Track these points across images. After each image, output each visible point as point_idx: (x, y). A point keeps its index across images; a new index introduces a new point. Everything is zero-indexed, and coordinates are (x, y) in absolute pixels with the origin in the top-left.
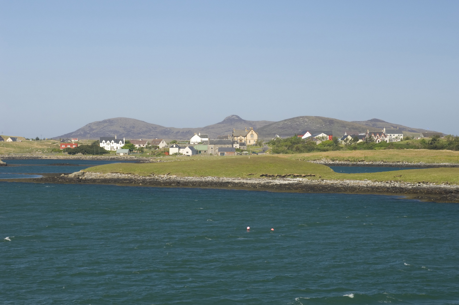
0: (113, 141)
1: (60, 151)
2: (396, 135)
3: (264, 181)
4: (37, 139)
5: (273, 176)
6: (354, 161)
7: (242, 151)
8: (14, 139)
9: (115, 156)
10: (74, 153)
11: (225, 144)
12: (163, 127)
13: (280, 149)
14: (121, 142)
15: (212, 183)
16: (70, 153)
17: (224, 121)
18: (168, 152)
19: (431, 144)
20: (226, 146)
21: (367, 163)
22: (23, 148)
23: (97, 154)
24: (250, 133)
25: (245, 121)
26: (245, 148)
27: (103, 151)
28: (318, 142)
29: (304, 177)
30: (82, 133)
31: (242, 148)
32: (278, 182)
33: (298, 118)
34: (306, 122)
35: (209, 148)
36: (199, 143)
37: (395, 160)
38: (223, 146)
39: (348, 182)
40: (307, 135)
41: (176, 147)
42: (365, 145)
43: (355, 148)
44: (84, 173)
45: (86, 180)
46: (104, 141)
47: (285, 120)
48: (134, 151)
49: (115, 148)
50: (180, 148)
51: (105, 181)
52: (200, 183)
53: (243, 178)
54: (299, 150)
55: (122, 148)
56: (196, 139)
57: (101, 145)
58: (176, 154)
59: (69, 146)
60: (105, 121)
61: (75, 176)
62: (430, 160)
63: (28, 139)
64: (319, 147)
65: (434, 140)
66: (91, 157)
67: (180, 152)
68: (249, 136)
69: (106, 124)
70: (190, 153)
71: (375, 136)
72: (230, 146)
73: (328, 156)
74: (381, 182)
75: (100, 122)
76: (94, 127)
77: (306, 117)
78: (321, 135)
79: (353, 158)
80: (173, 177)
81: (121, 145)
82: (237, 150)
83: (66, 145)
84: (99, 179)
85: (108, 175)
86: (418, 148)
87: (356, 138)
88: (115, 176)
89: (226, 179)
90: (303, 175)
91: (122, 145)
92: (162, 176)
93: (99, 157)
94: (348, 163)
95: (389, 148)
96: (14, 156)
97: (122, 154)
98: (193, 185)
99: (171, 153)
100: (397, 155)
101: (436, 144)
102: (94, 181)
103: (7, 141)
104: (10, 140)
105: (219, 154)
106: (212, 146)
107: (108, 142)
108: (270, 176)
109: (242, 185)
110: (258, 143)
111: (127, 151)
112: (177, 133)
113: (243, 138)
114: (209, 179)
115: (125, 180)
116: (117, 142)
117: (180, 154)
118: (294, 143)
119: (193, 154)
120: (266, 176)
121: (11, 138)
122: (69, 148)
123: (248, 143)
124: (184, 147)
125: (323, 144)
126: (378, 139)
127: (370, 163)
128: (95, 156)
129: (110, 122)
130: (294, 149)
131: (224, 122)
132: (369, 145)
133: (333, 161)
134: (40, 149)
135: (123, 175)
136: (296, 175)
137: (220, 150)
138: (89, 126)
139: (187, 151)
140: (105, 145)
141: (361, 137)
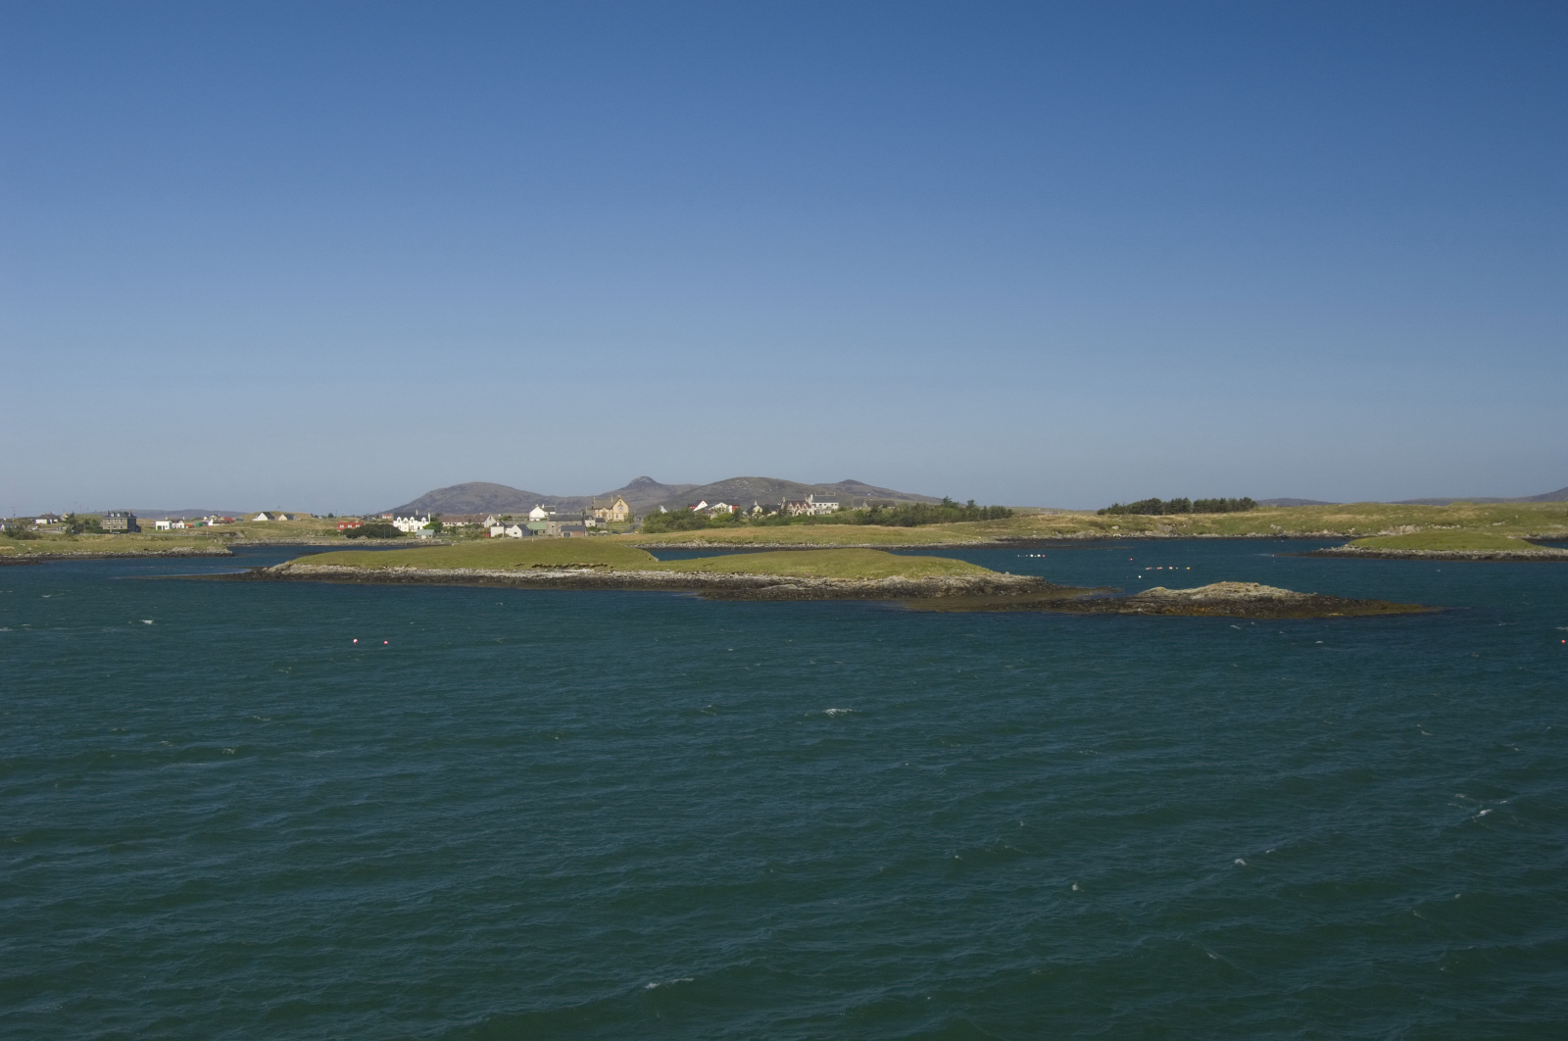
0: (412, 518)
1: (335, 534)
2: (829, 504)
3: (531, 574)
5: (550, 566)
6: (739, 543)
7: (599, 530)
8: (290, 517)
9: (414, 541)
10: (355, 537)
11: (571, 520)
12: (540, 496)
13: (655, 526)
14: (424, 519)
16: (349, 537)
18: (490, 533)
19: (870, 516)
20: (574, 523)
21: (756, 546)
23: (388, 537)
24: (618, 503)
25: (661, 486)
26: (604, 525)
27: (397, 533)
28: (713, 516)
29: (593, 567)
30: (420, 506)
31: (599, 525)
32: (559, 574)
33: (733, 480)
34: (745, 485)
35: (548, 527)
36: (542, 520)
38: (569, 523)
40: (703, 505)
41: (500, 525)
44: (290, 566)
45: (290, 575)
46: (399, 518)
47: (715, 484)
48: (442, 532)
49: (416, 528)
50: (506, 527)
51: (317, 576)
53: (507, 570)
54: (682, 528)
55: (425, 528)
56: (537, 513)
57: (396, 524)
58: (500, 536)
59: (350, 526)
60: (453, 488)
61: (277, 569)
63: (316, 517)
64: (712, 523)
65: (874, 511)
66: (379, 541)
67: (507, 532)
68: (616, 507)
69: (455, 493)
70: (520, 534)
71: (794, 506)
72: (580, 523)
75: (446, 490)
76: (437, 498)
78: (718, 506)
81: (424, 523)
82: (592, 528)
83: (346, 525)
84: (306, 575)
85: (323, 569)
86: (849, 523)
87: (766, 510)
88: (332, 569)
90: (592, 564)
91: (427, 523)
93: (390, 541)
94: (730, 545)
95: (811, 524)
97: (424, 537)
99: (493, 535)
102: (300, 576)
104: (283, 518)
105: (563, 534)
106: (553, 523)
107: (406, 519)
108: (545, 567)
109: (499, 580)
110: (629, 519)
111: (431, 532)
113: (607, 511)
116: (418, 519)
117: (506, 535)
118: (678, 518)
119: (524, 535)
120: (541, 566)
121: (286, 515)
122: (349, 529)
123: (615, 519)
124: (511, 526)
125: (719, 519)
126: (796, 510)
128: (383, 541)
129: (462, 489)
130: (675, 526)
131: (630, 486)
135: (345, 568)
136: (582, 564)
137: (563, 528)
138: (430, 495)
139: (515, 532)
140: (402, 525)
141: (775, 508)
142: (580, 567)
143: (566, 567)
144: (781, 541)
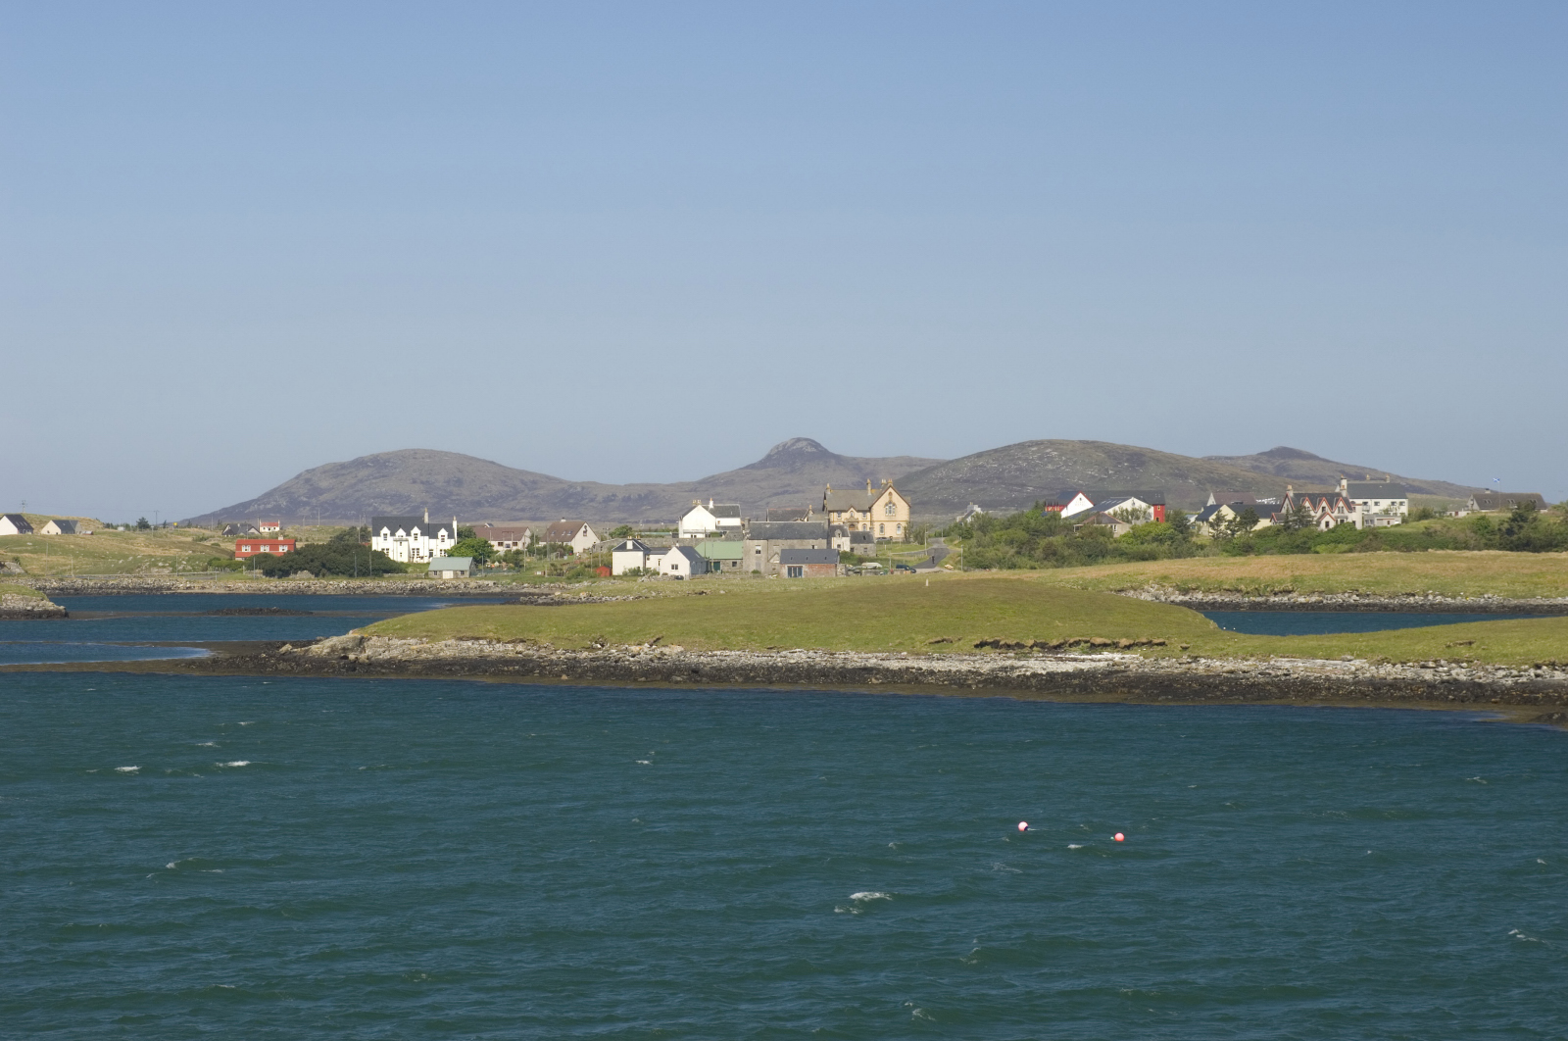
0: (416, 530)
1: (231, 566)
2: (1385, 503)
3: (989, 663)
4: (143, 525)
5: (1019, 646)
6: (1257, 592)
7: (861, 560)
8: (66, 526)
9: (426, 583)
10: (284, 574)
11: (802, 537)
12: (560, 481)
13: (990, 553)
14: (443, 532)
15: (809, 673)
16: (269, 573)
17: (769, 457)
18: (609, 566)
20: (808, 544)
21: (1302, 600)
22: (103, 557)
23: (364, 573)
24: (885, 498)
25: (839, 459)
26: (871, 549)
27: (383, 566)
28: (1120, 530)
29: (1128, 647)
30: (283, 503)
31: (859, 550)
32: (1039, 665)
33: (1022, 446)
34: (1051, 460)
35: (746, 552)
36: (710, 535)
37: (1399, 586)
38: (797, 544)
39: (1285, 664)
40: (1079, 505)
41: (635, 548)
42: (1283, 539)
43: (1247, 549)
44: (362, 640)
45: (371, 666)
46: (385, 530)
47: (979, 455)
48: (489, 564)
49: (424, 552)
50: (647, 552)
51: (438, 666)
52: (771, 673)
53: (917, 655)
54: (1055, 557)
55: (450, 553)
56: (698, 521)
57: (377, 544)
58: (635, 573)
59: (264, 549)
60: (360, 463)
61: (333, 649)
62: (1518, 587)
63: (111, 526)
64: (1123, 546)
65: (1519, 519)
66: (343, 583)
67: (649, 564)
68: (879, 509)
69: (363, 473)
70: (685, 568)
71: (1315, 506)
72: (821, 544)
73: (1165, 578)
74: (1403, 663)
75: (343, 466)
76: (324, 484)
77: (1051, 443)
78: (1128, 505)
79: (1253, 581)
80: (673, 651)
81: (445, 543)
82: (845, 557)
83: (255, 546)
84: (415, 662)
85: (448, 648)
86: (1467, 547)
87: (1249, 515)
88: (471, 649)
89: (856, 659)
90: (1124, 642)
91: (450, 544)
92: (635, 649)
93: (370, 584)
94: (1236, 598)
95: (1365, 548)
96: (79, 583)
97: (448, 575)
98: (747, 679)
99: (617, 570)
100: (1406, 570)
101: (1527, 531)
102: (398, 666)
103: (44, 531)
104: (52, 529)
105: (785, 571)
106: (760, 544)
107: (401, 532)
108: (1008, 647)
109: (916, 677)
110: (915, 534)
111: (465, 563)
112: (608, 500)
113: (859, 516)
114: (799, 656)
115: (505, 661)
116: (430, 532)
117: (652, 572)
118: (1036, 533)
119: (693, 573)
120: (995, 645)
121: (58, 523)
122: (266, 555)
123: (878, 535)
124: (664, 550)
125: (1136, 536)
126: (1326, 519)
127: (1314, 599)
128: (355, 583)
129: (380, 464)
130: (1039, 553)
131: (768, 461)
132: (1296, 537)
133: (1185, 592)
134: (165, 559)
135: (499, 647)
136: (1098, 641)
137: (786, 556)
138: (307, 479)
139: (672, 563)
140: (391, 545)
141: (1267, 510)
142: (1094, 648)
143: (1057, 648)
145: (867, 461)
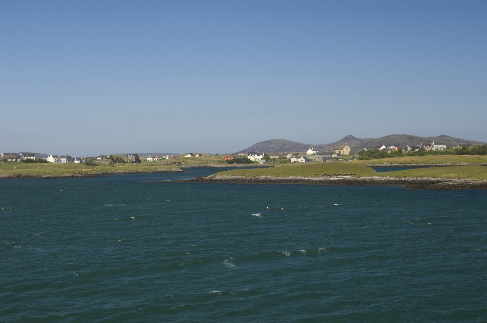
0: (256, 155)
1: (223, 162)
2: (442, 146)
3: (324, 178)
4: (217, 154)
5: (331, 175)
7: (338, 159)
8: (201, 155)
9: (257, 165)
10: (232, 163)
11: (326, 155)
13: (363, 157)
14: (261, 155)
16: (229, 163)
17: (343, 139)
18: (290, 161)
19: (462, 151)
20: (328, 156)
21: (413, 165)
22: (204, 161)
23: (246, 163)
24: (346, 147)
25: (357, 139)
26: (340, 157)
27: (250, 161)
28: (389, 152)
31: (338, 157)
32: (333, 178)
33: (390, 136)
34: (396, 138)
35: (316, 158)
36: (312, 155)
37: (431, 162)
38: (325, 156)
40: (384, 147)
41: (295, 157)
42: (418, 153)
43: (412, 155)
44: (215, 176)
45: (215, 180)
46: (250, 155)
47: (382, 138)
48: (269, 161)
49: (258, 159)
50: (297, 158)
51: (227, 181)
53: (312, 177)
54: (375, 157)
55: (262, 159)
56: (310, 152)
57: (249, 157)
58: (295, 162)
59: (229, 159)
61: (210, 178)
63: (211, 155)
64: (389, 155)
65: (464, 148)
66: (242, 165)
67: (298, 160)
68: (344, 149)
69: (267, 144)
70: (304, 161)
71: (426, 147)
72: (330, 156)
73: (388, 161)
74: (394, 177)
77: (396, 135)
78: (391, 147)
79: (404, 161)
80: (269, 177)
81: (261, 157)
82: (335, 158)
83: (227, 158)
84: (223, 180)
85: (229, 177)
86: (453, 154)
87: (413, 149)
88: (235, 177)
90: (349, 174)
91: (263, 157)
92: (262, 177)
93: (247, 165)
94: (401, 165)
97: (261, 163)
99: (292, 162)
100: (433, 159)
101: (464, 151)
102: (220, 181)
103: (196, 156)
104: (198, 156)
105: (323, 161)
106: (318, 156)
107: (253, 155)
108: (329, 175)
109: (309, 181)
110: (351, 153)
111: (265, 161)
113: (341, 150)
115: (239, 179)
116: (259, 155)
117: (298, 162)
118: (373, 153)
119: (306, 161)
120: (326, 175)
122: (229, 160)
123: (344, 154)
124: (300, 158)
125: (392, 153)
126: (427, 149)
127: (415, 165)
128: (244, 165)
129: (270, 142)
130: (372, 157)
132: (422, 153)
133: (392, 164)
135: (239, 177)
136: (345, 174)
137: (323, 158)
139: (302, 160)
140: (252, 158)
141: (417, 148)
142: (343, 175)
143: (338, 175)
144: (424, 163)
145: (362, 139)
